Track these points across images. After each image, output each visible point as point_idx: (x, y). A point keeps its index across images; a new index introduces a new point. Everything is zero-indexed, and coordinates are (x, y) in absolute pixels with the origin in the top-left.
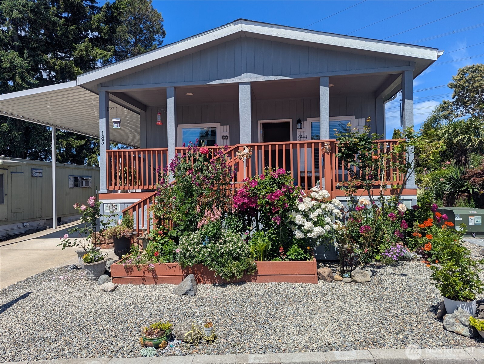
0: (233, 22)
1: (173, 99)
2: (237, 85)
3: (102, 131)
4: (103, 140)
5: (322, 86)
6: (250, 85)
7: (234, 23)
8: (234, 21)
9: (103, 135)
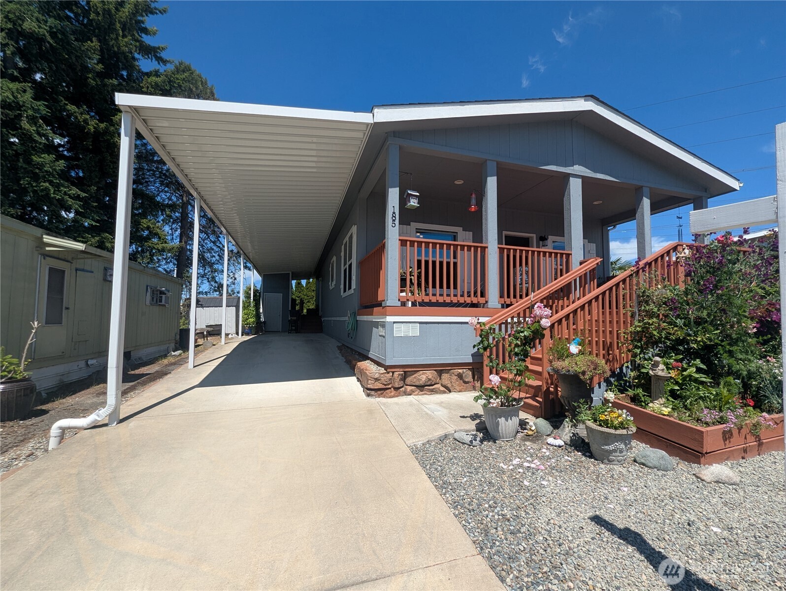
0: (583, 97)
1: (495, 178)
2: (566, 177)
3: (394, 207)
4: (394, 220)
5: (645, 197)
6: (581, 180)
7: (585, 98)
8: (585, 96)
9: (394, 213)
